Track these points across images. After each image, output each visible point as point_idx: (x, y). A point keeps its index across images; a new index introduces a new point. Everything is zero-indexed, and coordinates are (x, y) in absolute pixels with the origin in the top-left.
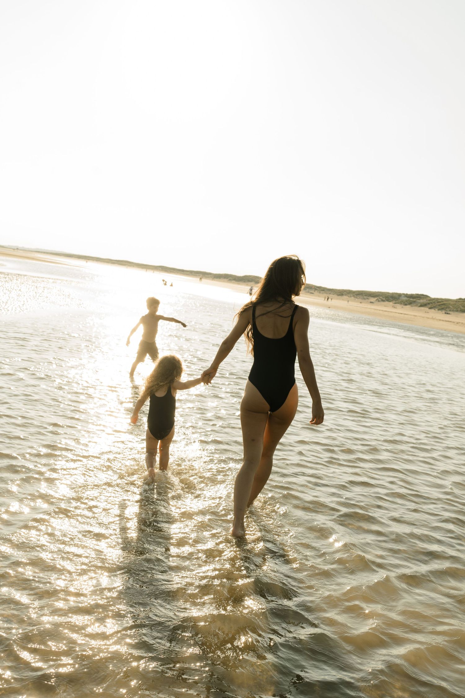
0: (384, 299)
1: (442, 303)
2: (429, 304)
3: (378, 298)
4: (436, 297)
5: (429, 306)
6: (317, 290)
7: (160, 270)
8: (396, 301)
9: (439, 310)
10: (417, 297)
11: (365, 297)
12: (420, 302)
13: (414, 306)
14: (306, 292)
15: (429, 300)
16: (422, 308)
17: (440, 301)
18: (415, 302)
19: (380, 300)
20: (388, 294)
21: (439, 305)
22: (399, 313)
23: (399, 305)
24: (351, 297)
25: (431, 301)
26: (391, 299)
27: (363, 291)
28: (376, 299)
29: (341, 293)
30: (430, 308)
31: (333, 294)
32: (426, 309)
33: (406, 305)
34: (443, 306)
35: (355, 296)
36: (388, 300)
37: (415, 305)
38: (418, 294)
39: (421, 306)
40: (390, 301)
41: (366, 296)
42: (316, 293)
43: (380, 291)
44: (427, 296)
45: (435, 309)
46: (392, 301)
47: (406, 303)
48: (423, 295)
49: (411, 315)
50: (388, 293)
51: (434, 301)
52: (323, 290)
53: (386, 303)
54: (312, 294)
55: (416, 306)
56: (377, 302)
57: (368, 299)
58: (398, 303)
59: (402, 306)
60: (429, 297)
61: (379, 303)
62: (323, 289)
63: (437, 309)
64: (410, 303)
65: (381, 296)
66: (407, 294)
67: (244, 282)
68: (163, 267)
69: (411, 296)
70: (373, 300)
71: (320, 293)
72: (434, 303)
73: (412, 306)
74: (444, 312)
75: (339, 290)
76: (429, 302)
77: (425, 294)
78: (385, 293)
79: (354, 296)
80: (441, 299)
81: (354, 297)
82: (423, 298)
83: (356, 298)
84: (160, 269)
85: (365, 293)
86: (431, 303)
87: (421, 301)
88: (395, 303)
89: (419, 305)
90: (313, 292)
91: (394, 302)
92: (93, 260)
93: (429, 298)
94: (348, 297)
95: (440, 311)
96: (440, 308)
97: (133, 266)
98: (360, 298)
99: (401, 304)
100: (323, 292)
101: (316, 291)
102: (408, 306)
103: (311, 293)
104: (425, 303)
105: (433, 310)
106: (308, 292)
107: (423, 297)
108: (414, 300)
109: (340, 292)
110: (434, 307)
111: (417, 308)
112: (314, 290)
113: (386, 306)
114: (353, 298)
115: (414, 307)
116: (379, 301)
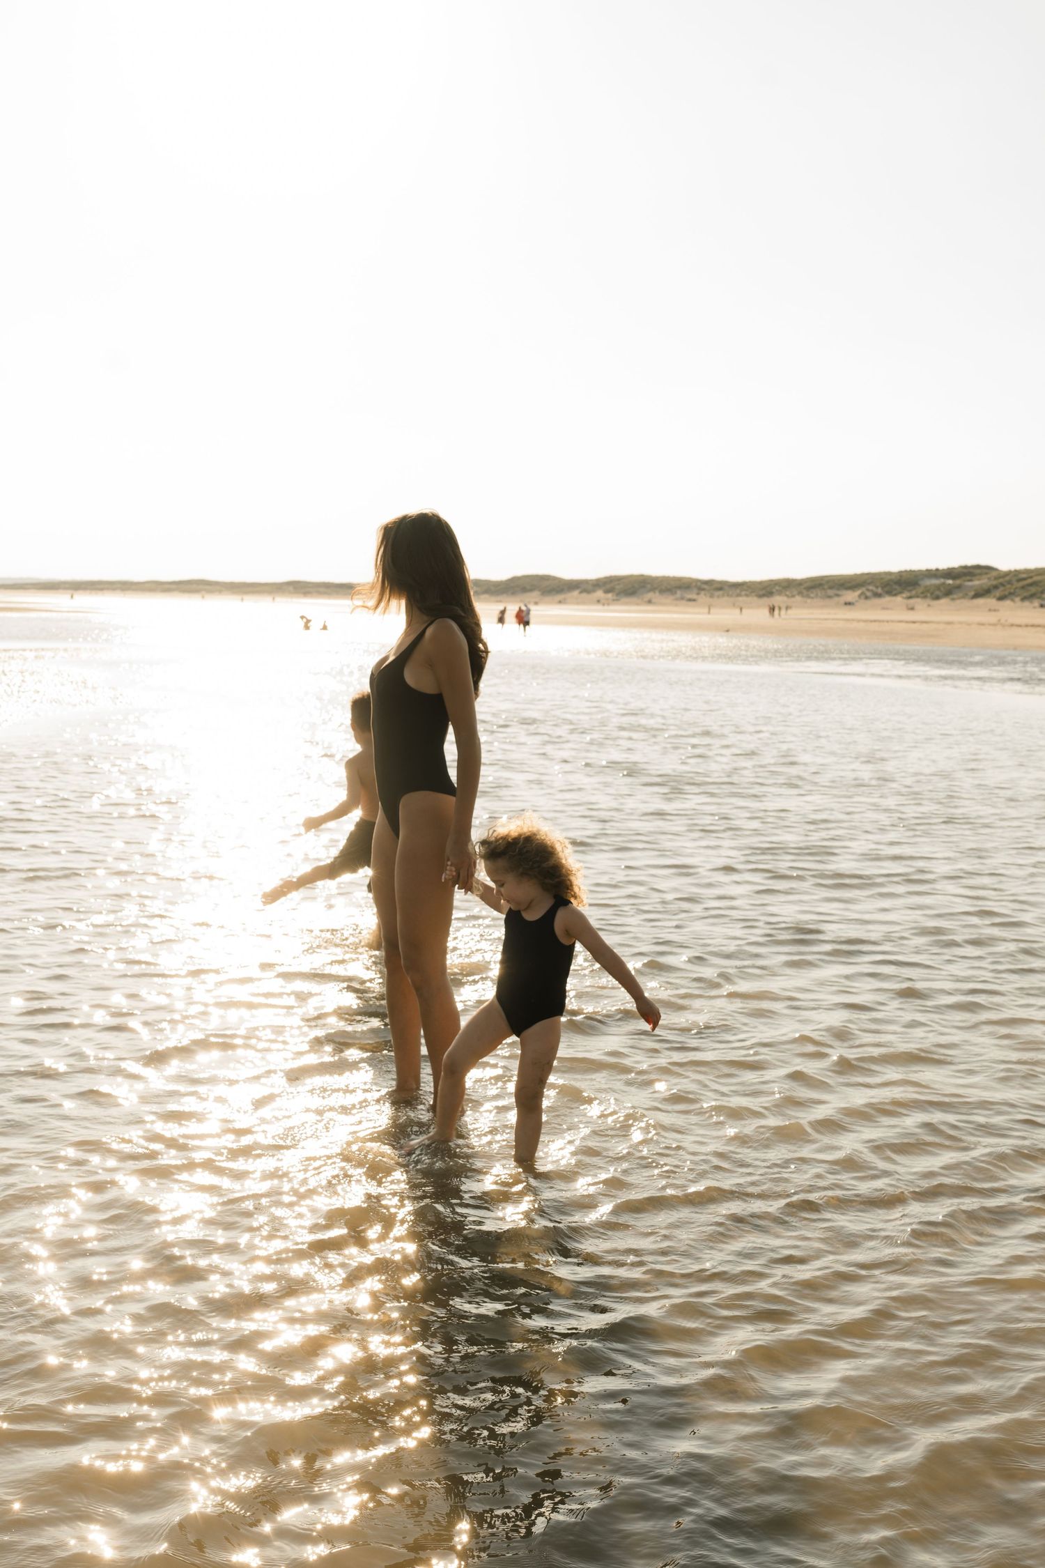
0: (879, 590)
1: (1029, 581)
2: (996, 587)
3: (864, 589)
4: (1012, 568)
5: (998, 593)
6: (704, 589)
7: (290, 593)
8: (910, 591)
9: (1023, 599)
10: (965, 574)
11: (830, 592)
12: (972, 587)
13: (959, 598)
14: (677, 599)
15: (996, 578)
16: (980, 601)
17: (1024, 576)
18: (959, 587)
19: (869, 594)
20: (889, 577)
21: (1023, 587)
22: (907, 622)
23: (919, 600)
24: (793, 596)
25: (1001, 580)
26: (897, 587)
27: (822, 578)
28: (858, 592)
29: (766, 590)
30: (1001, 598)
31: (747, 595)
32: (990, 602)
33: (937, 598)
34: (1033, 590)
35: (805, 592)
36: (890, 593)
37: (961, 595)
38: (966, 567)
39: (977, 595)
40: (895, 595)
41: (831, 588)
42: (703, 598)
43: (866, 570)
44: (989, 569)
45: (1013, 600)
46: (901, 593)
47: (937, 593)
48: (978, 567)
49: (938, 623)
50: (890, 573)
51: (1007, 578)
52: (720, 589)
53: (887, 600)
54: (691, 603)
55: (963, 597)
56: (862, 601)
57: (838, 595)
58: (918, 597)
59: (929, 601)
60: (996, 570)
61: (869, 602)
62: (719, 586)
63: (1017, 599)
64: (948, 592)
65: (869, 584)
66: (937, 570)
67: (513, 593)
68: (298, 582)
69: (950, 573)
70: (851, 596)
71: (712, 596)
72: (1010, 582)
73: (953, 599)
74: (1036, 603)
75: (761, 583)
76: (995, 583)
77: (983, 563)
78: (879, 574)
79: (800, 593)
80: (1027, 571)
81: (803, 596)
82: (980, 574)
83: (808, 596)
84: (291, 588)
85: (828, 582)
86: (1003, 585)
87: (976, 583)
88: (910, 597)
89: (972, 593)
90: (694, 596)
91: (906, 594)
92: (114, 589)
93: (994, 574)
94: (785, 598)
95: (1027, 603)
96: (1026, 594)
97: (220, 592)
98: (817, 595)
99: (925, 597)
100: (720, 593)
101: (703, 593)
102: (944, 601)
103: (690, 600)
104: (985, 587)
105: (1008, 603)
106: (682, 598)
107: (978, 571)
108: (958, 582)
109: (764, 588)
110: (1011, 594)
111: (966, 603)
112: (695, 591)
113: (887, 609)
114: (798, 598)
115: (958, 602)
116: (867, 598)
